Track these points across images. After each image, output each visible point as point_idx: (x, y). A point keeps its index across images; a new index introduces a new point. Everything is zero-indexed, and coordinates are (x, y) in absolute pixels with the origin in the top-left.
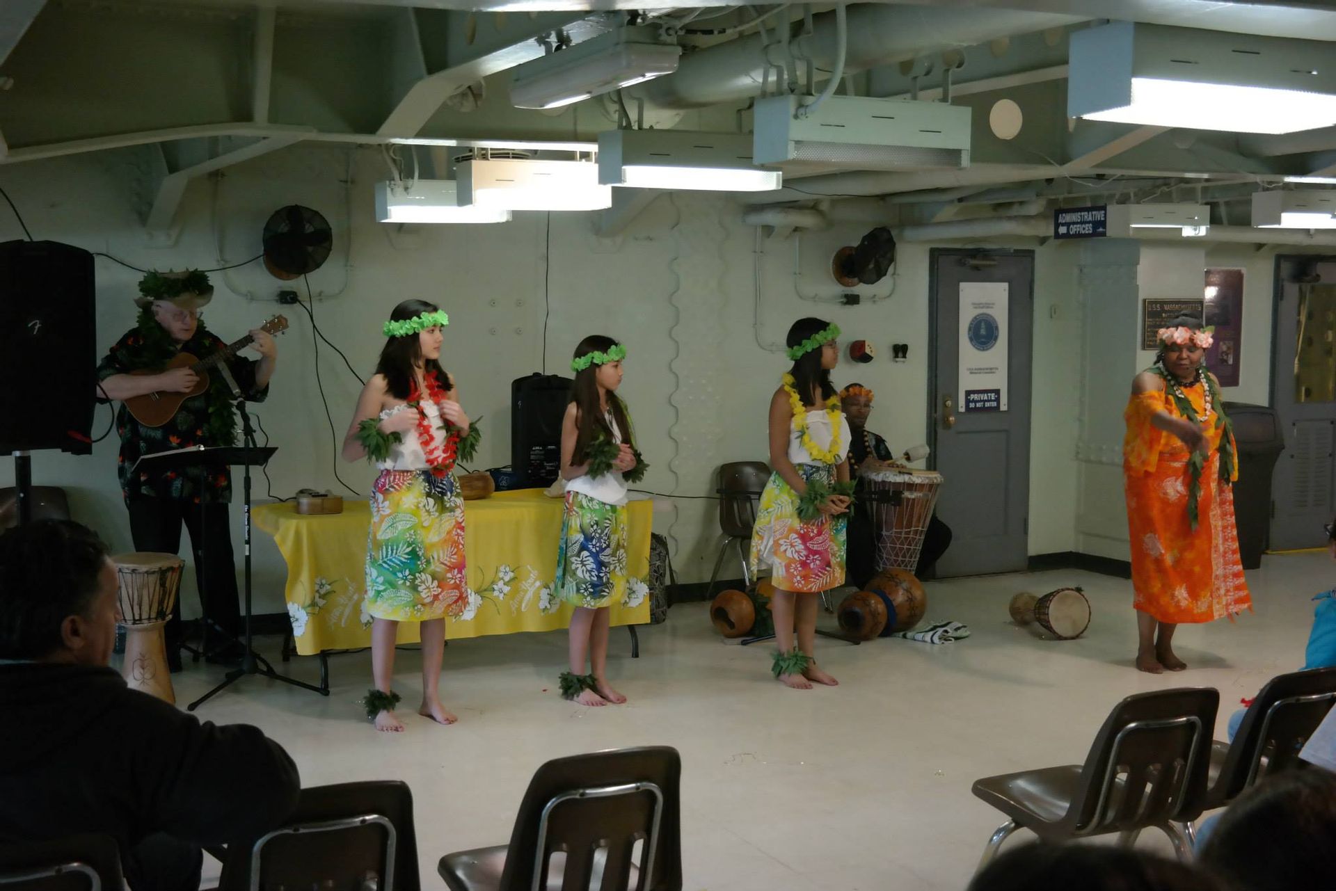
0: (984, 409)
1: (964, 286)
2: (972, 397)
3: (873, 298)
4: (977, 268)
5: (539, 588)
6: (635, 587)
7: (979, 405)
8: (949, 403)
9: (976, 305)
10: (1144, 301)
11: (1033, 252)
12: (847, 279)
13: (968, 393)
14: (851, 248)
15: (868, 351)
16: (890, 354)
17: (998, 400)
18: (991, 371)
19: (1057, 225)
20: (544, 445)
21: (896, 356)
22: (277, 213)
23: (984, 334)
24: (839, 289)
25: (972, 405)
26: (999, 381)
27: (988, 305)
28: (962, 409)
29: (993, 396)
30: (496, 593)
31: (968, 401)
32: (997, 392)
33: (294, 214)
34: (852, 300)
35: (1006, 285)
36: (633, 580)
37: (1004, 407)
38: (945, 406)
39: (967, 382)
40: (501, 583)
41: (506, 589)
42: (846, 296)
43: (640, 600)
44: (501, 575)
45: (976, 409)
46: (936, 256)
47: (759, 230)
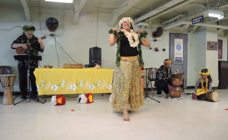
0: (179, 61)
1: (175, 39)
2: (177, 58)
3: (159, 41)
4: (177, 36)
5: (89, 85)
6: (110, 86)
7: (178, 60)
8: (173, 59)
9: (177, 43)
10: (207, 42)
11: (187, 34)
12: (154, 37)
13: (176, 58)
14: (155, 32)
15: (158, 49)
16: (162, 50)
17: (181, 59)
18: (180, 54)
19: (193, 22)
20: (94, 60)
21: (163, 51)
22: (49, 19)
23: (179, 48)
24: (153, 39)
25: (177, 60)
26: (181, 56)
27: (180, 43)
28: (175, 60)
29: (180, 58)
30: (80, 85)
31: (176, 59)
32: (181, 58)
33: (51, 19)
34: (155, 40)
35: (183, 40)
36: (109, 84)
37: (182, 60)
38: (172, 60)
39: (176, 56)
40: (81, 84)
41: (82, 85)
42: (154, 40)
43: (110, 88)
44: (81, 82)
45: (177, 61)
46: (170, 34)
47: (139, 27)
